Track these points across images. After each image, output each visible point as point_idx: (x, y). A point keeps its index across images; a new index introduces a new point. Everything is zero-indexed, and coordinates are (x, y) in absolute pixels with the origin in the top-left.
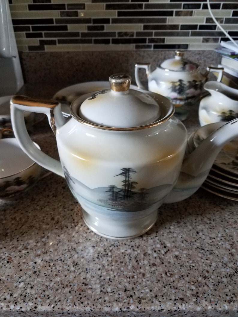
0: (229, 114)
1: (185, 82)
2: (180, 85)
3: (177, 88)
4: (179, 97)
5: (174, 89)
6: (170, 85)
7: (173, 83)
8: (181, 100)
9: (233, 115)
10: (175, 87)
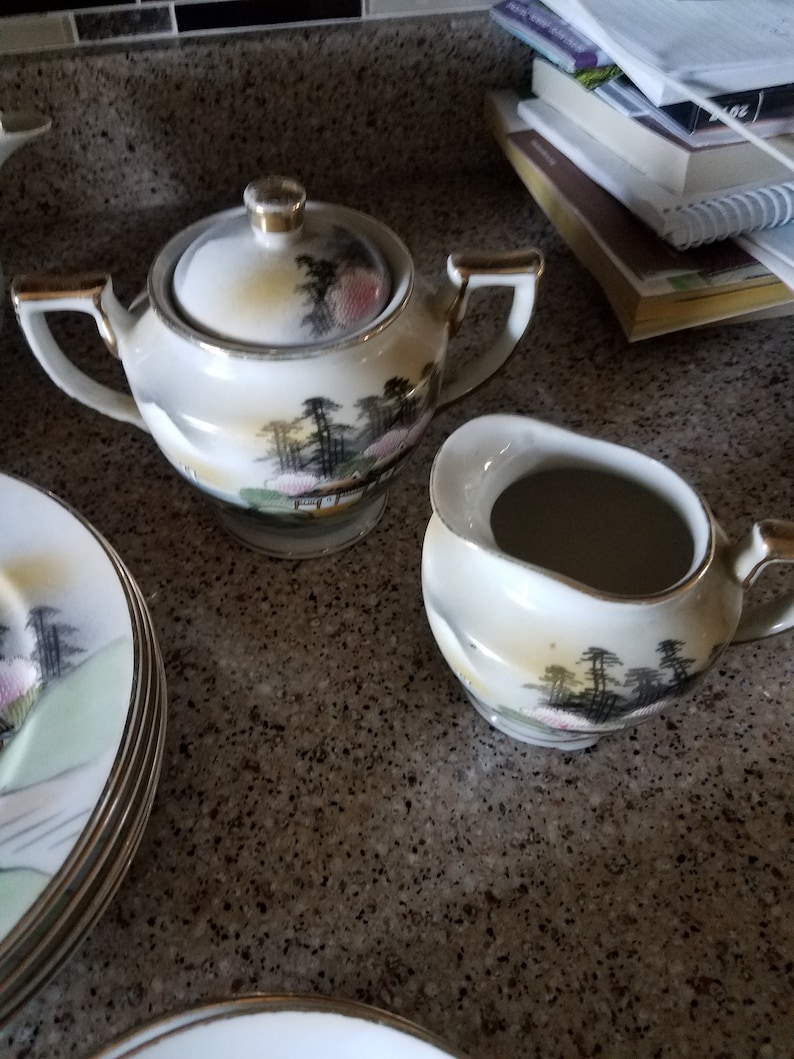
0: (591, 685)
1: (348, 416)
2: (318, 437)
3: (308, 452)
4: (325, 483)
5: (291, 459)
6: (266, 443)
7: (278, 428)
8: (340, 491)
9: (610, 687)
10: (296, 448)
